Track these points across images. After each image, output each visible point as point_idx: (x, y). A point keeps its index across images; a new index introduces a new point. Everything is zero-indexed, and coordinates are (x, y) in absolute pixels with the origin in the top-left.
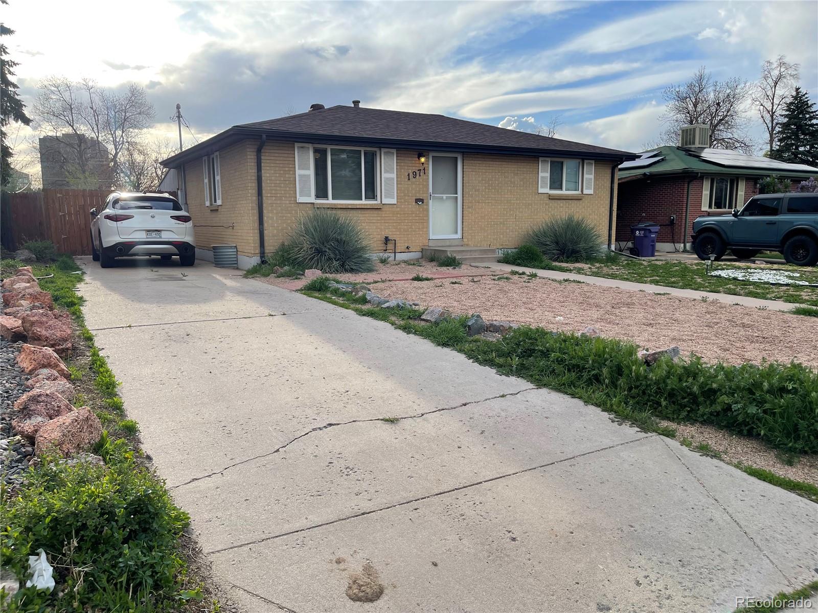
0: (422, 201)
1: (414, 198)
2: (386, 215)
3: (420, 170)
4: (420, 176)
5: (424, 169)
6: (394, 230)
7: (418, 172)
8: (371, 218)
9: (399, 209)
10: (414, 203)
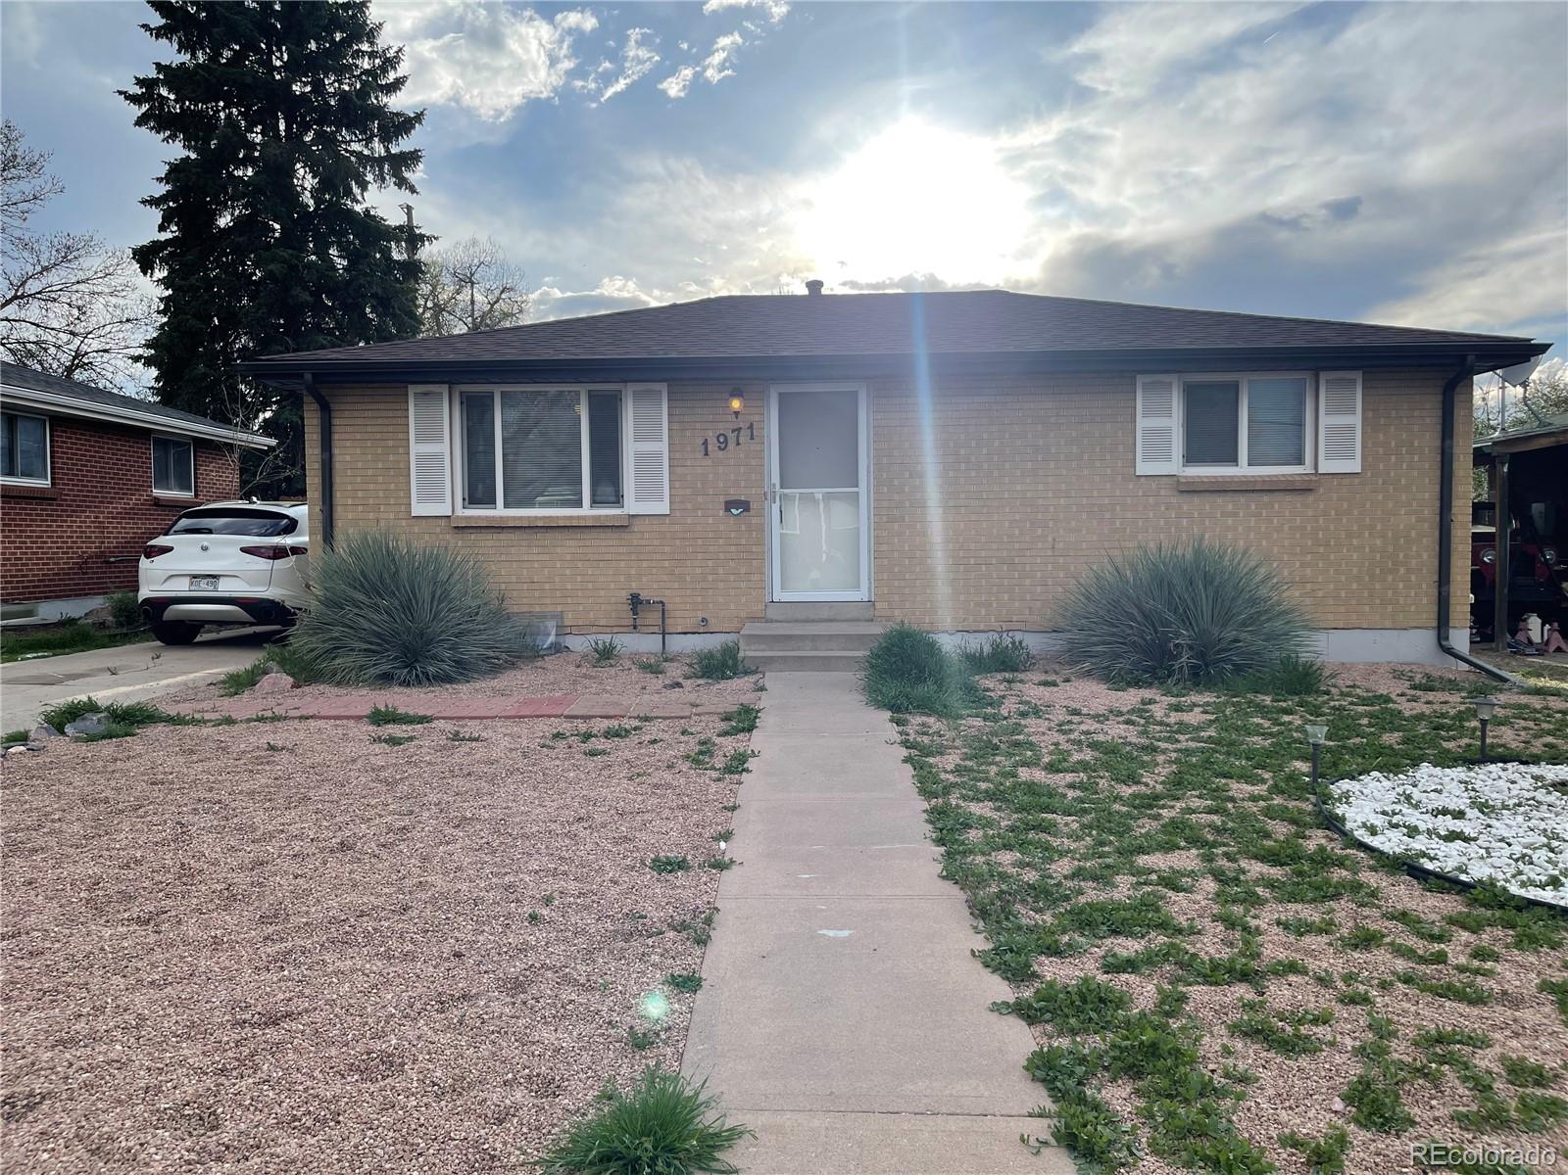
0: (745, 506)
1: (722, 499)
2: (644, 543)
3: (739, 430)
4: (738, 444)
5: (751, 427)
6: (665, 578)
7: (732, 437)
8: (604, 550)
9: (677, 528)
10: (721, 512)
